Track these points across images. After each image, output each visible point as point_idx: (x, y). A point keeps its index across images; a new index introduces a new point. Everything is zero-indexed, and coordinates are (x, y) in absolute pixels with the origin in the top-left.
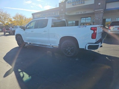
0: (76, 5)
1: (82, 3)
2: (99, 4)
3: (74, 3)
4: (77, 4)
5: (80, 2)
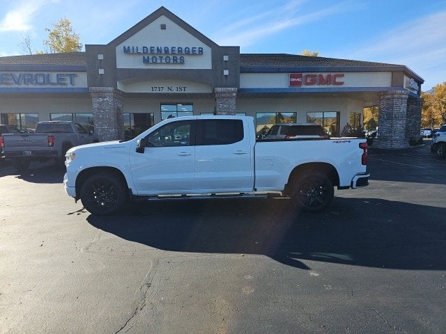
0: (155, 63)
1: (175, 60)
2: (226, 72)
3: (151, 57)
4: (159, 61)
5: (171, 57)
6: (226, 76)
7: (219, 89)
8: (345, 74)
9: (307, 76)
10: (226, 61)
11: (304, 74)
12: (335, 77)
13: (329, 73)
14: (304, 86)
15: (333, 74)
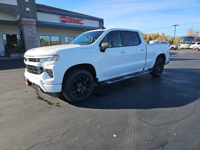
6: (28, 11)
7: (25, 19)
8: (84, 19)
9: (68, 18)
10: (27, 2)
11: (67, 17)
12: (80, 20)
13: (78, 18)
14: (67, 23)
15: (79, 19)
